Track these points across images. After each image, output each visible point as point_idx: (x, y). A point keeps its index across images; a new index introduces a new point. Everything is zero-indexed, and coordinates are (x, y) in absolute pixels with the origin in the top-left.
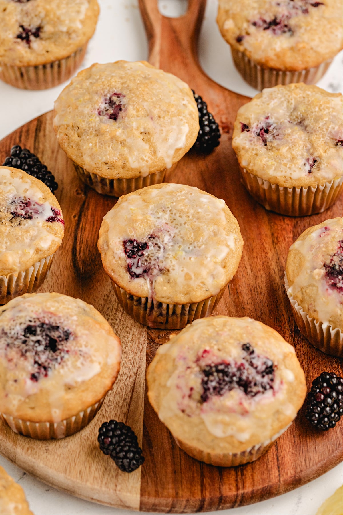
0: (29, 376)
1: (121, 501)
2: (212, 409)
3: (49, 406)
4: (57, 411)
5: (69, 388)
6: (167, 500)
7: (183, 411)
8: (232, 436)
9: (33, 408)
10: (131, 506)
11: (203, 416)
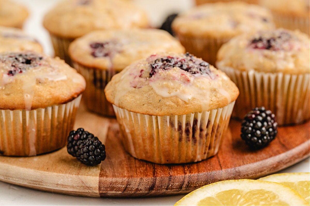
0: (7, 72)
1: (83, 182)
2: (158, 78)
3: (22, 92)
4: (29, 96)
5: (39, 82)
6: (123, 179)
7: (135, 87)
8: (176, 96)
9: (8, 95)
10: (91, 186)
11: (152, 84)
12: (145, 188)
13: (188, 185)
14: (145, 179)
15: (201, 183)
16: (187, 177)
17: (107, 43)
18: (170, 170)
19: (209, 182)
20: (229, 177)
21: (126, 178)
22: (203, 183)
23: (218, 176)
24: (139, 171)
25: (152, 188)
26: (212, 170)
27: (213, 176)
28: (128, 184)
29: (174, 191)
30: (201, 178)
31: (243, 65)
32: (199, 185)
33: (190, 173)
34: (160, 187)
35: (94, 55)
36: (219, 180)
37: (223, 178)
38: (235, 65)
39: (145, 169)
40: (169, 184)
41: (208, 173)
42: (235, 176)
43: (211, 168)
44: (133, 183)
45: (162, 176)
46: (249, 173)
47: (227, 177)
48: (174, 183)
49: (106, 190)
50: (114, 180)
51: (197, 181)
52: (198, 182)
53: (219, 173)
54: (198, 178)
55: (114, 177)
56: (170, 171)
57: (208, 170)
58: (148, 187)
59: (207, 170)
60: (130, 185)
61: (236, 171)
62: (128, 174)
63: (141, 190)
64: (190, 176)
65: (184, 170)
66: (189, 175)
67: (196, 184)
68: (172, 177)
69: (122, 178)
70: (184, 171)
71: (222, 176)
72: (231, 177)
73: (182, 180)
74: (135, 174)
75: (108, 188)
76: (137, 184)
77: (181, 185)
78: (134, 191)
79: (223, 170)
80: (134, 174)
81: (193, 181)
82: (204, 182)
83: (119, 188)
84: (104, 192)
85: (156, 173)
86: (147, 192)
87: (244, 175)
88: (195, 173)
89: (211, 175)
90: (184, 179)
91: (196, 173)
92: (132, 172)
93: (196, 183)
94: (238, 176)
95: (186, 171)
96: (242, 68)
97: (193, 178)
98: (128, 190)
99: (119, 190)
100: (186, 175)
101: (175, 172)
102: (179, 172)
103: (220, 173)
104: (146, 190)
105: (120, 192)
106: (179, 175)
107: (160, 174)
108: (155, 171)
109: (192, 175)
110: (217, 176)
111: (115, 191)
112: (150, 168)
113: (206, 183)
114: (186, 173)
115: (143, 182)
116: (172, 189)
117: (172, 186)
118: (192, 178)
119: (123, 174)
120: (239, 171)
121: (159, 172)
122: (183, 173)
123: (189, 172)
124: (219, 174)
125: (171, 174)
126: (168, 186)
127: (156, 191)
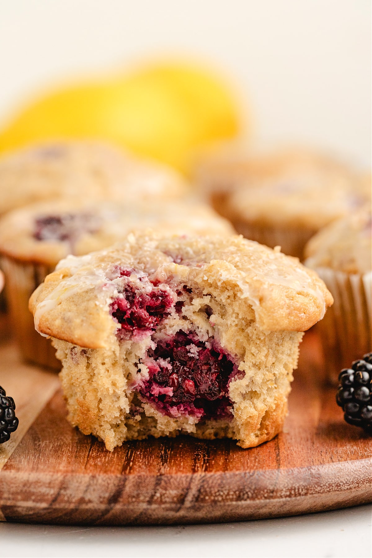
12: (100, 497)
13: (199, 496)
14: (101, 478)
15: (228, 494)
16: (198, 478)
17: (72, 217)
18: (163, 465)
19: (247, 493)
20: (294, 485)
21: (59, 474)
22: (232, 495)
23: (269, 481)
24: (93, 464)
25: (115, 498)
26: (257, 468)
27: (258, 480)
28: (63, 486)
29: (167, 510)
30: (229, 484)
31: (352, 261)
32: (223, 499)
33: (206, 470)
34: (134, 497)
35: (38, 237)
36: (270, 490)
37: (281, 486)
38: (336, 263)
39: (107, 460)
40: (155, 493)
41: (245, 473)
42: (309, 485)
43: (256, 464)
44: (74, 485)
45: (143, 473)
46: (342, 482)
47: (290, 486)
48: (166, 489)
49: (13, 499)
50: (33, 476)
51: (220, 489)
52: (222, 491)
53: (271, 474)
54: (222, 482)
55: (34, 471)
56: (161, 467)
57: (248, 467)
58: (107, 495)
59: (246, 468)
60: (65, 489)
61: (311, 474)
62: (67, 467)
63: (90, 501)
64: (203, 477)
65: (195, 466)
66: (203, 474)
67: (216, 496)
68: (163, 477)
69: (51, 473)
70: (193, 467)
71: (277, 481)
72: (300, 485)
73: (185, 485)
74: (83, 467)
75: (17, 493)
76: (83, 488)
77: (182, 495)
78: (74, 503)
79: (282, 469)
80: (81, 468)
81: (210, 488)
82: (235, 492)
83: (44, 495)
84: (9, 503)
85: (128, 468)
86: (103, 507)
87: (330, 485)
88: (216, 471)
89: (251, 478)
90: (190, 484)
91: (218, 471)
92: (76, 464)
93: (215, 493)
94: (316, 486)
95: (198, 467)
96: (350, 267)
97: (210, 482)
98: (62, 501)
99: (41, 501)
100: (195, 475)
101: (174, 468)
102: (182, 469)
103: (273, 476)
104: (101, 502)
105: (44, 505)
106: (179, 474)
107: (139, 470)
108: (128, 464)
109: (209, 475)
110: (265, 482)
111: (34, 501)
112: (120, 459)
113: (239, 494)
114: (197, 471)
115: (96, 485)
116: (162, 502)
117: (161, 496)
118: (208, 482)
119: (57, 467)
120: (319, 474)
121: (137, 467)
122: (190, 470)
123: (204, 469)
124: (271, 477)
125: (163, 471)
126: (152, 496)
127: (124, 505)
